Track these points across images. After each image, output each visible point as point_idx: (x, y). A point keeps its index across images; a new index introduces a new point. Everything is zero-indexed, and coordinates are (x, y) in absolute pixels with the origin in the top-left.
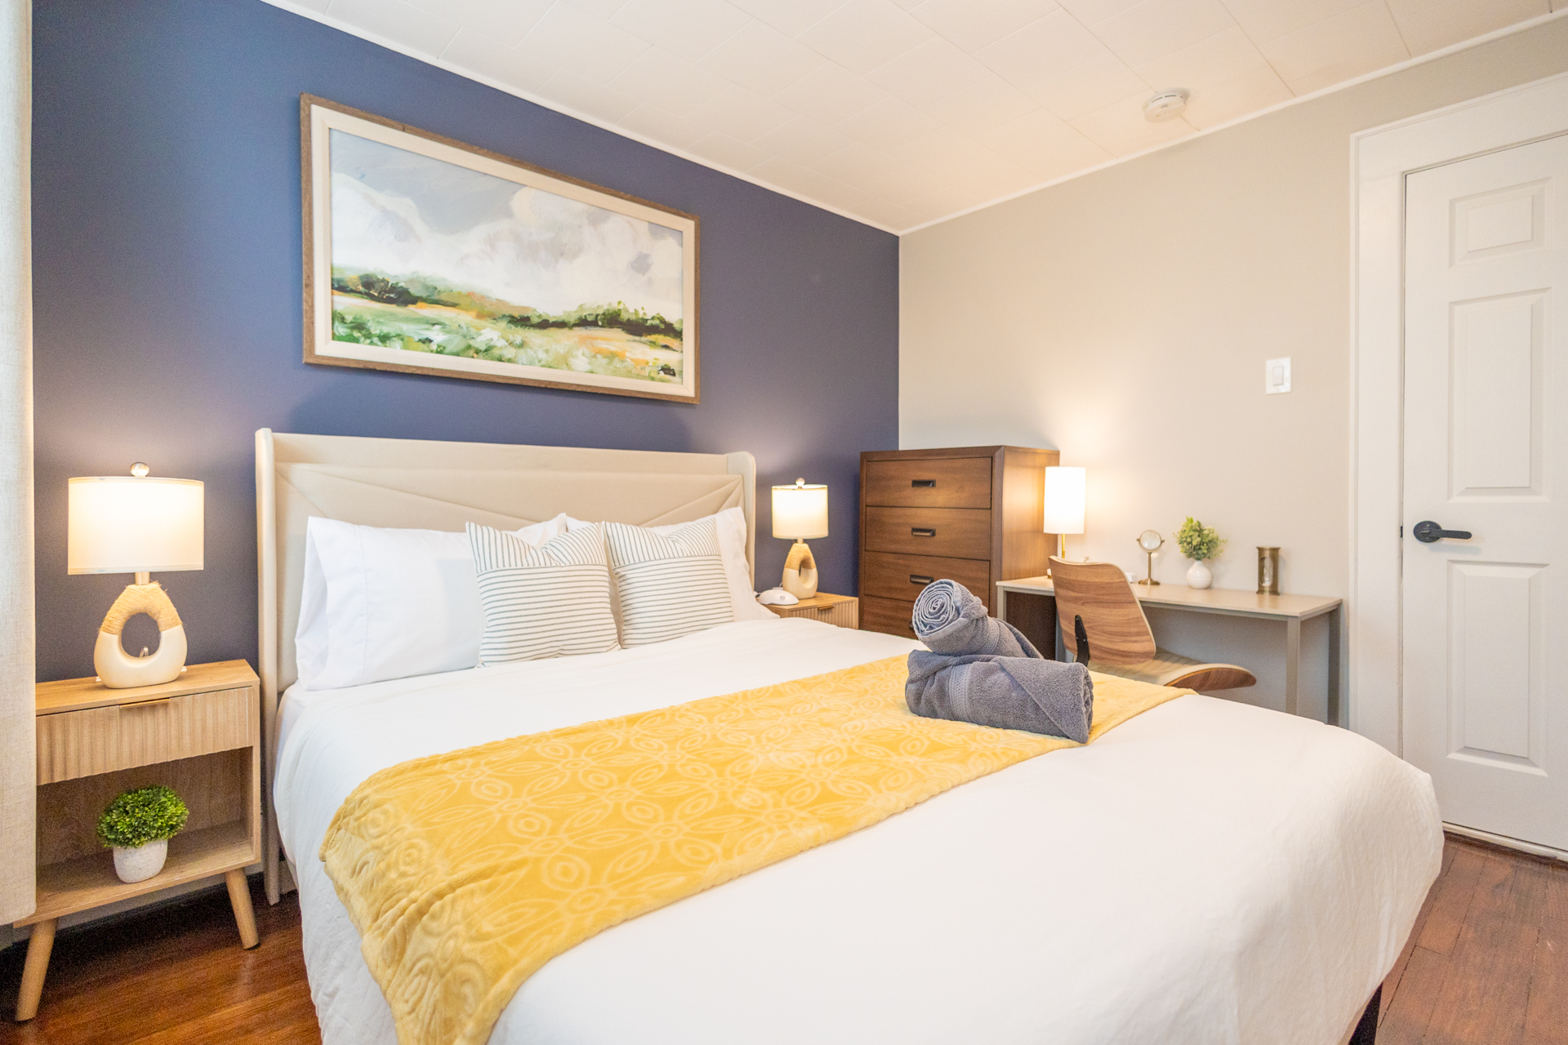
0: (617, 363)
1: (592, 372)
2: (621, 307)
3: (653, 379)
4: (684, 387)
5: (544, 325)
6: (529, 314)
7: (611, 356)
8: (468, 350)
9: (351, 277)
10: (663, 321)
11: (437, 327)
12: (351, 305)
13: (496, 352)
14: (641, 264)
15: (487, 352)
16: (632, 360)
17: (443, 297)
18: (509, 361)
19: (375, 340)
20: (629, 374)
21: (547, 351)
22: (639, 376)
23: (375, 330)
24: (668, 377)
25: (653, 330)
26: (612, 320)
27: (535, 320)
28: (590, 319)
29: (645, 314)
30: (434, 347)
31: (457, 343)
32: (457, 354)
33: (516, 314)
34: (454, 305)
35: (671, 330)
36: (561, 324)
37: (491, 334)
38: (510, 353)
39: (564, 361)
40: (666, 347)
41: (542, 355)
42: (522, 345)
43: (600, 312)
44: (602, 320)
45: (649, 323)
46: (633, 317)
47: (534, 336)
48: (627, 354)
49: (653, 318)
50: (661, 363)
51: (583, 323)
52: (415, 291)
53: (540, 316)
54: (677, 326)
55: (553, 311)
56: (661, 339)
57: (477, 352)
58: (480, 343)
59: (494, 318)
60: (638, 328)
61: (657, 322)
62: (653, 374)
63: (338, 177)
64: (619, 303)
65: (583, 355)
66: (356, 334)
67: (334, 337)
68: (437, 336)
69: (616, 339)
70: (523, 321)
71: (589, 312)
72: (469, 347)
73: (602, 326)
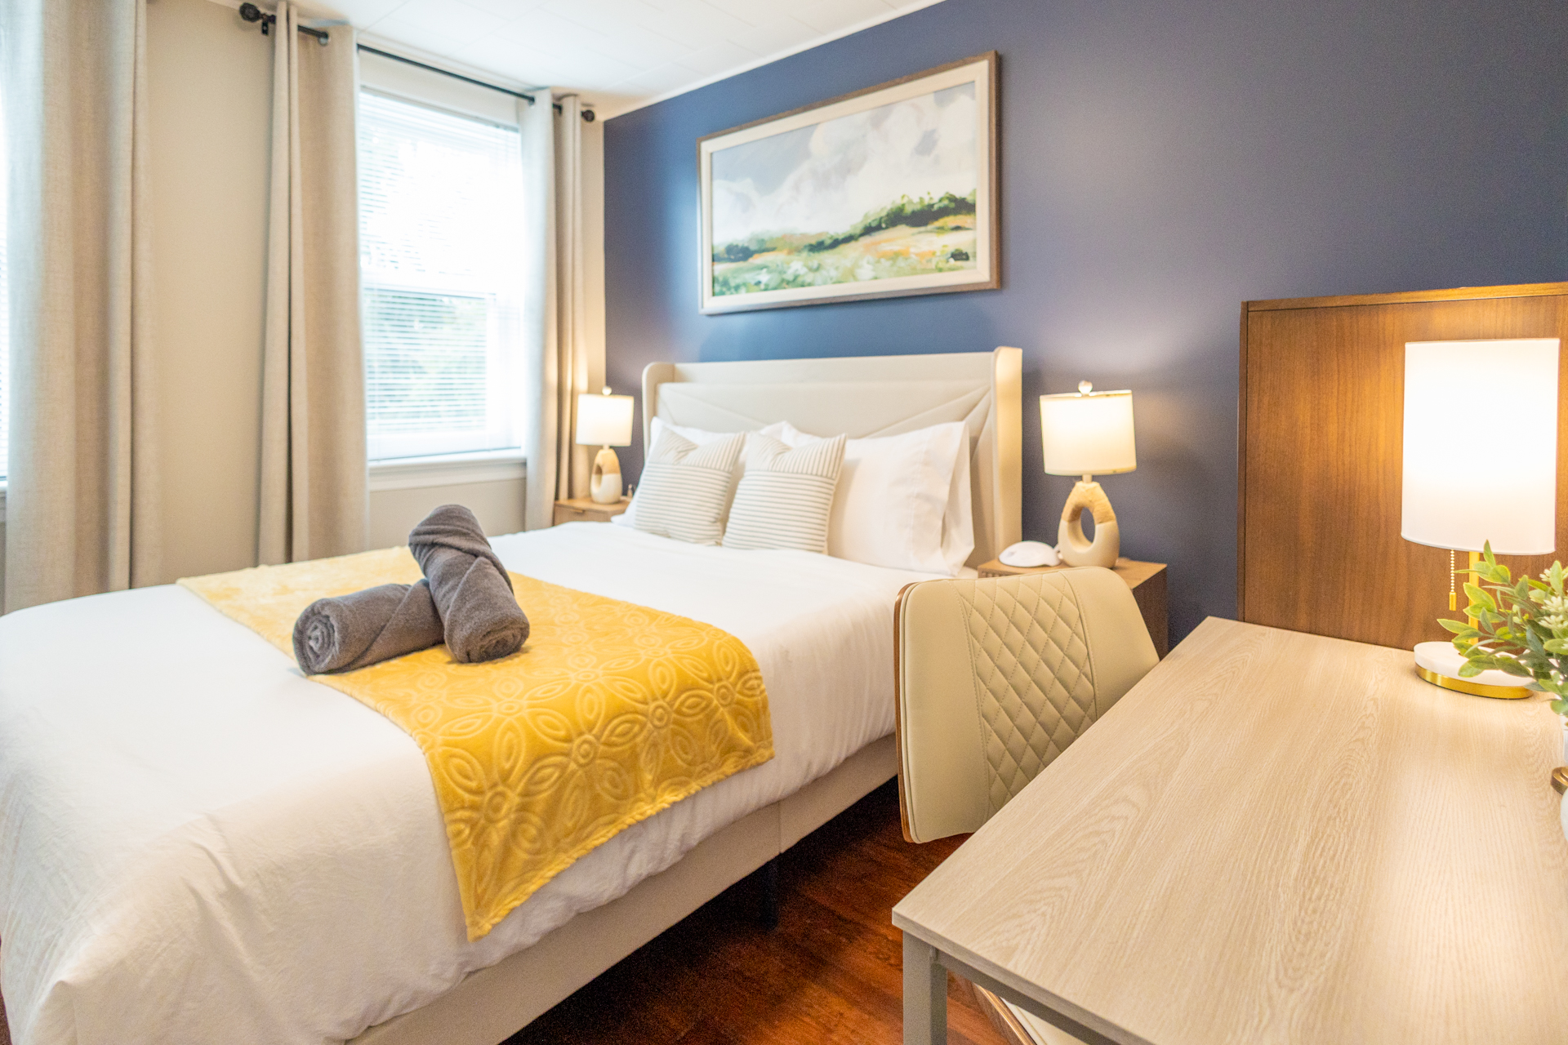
0: (901, 263)
1: (876, 278)
2: (905, 201)
3: (940, 270)
4: (979, 271)
5: (836, 243)
6: (820, 240)
7: (895, 257)
8: (784, 283)
9: (720, 248)
10: (952, 199)
11: (765, 270)
12: (721, 268)
13: (800, 280)
14: (927, 144)
15: (795, 282)
16: (917, 255)
17: (768, 245)
18: (810, 285)
19: (733, 290)
20: (914, 271)
21: (837, 268)
22: (925, 271)
23: (733, 283)
24: (959, 263)
25: (944, 212)
26: (897, 218)
27: (828, 242)
28: (874, 225)
29: (931, 198)
30: (762, 286)
31: (776, 278)
32: (775, 288)
33: (814, 242)
34: (773, 249)
35: (963, 206)
36: (849, 239)
37: (797, 265)
38: (809, 278)
39: (851, 275)
40: (958, 228)
41: (833, 273)
42: (818, 269)
43: (884, 214)
44: (886, 222)
45: (936, 207)
46: (918, 207)
47: (827, 257)
48: (912, 250)
49: (940, 201)
50: (951, 249)
51: (869, 230)
52: (753, 247)
53: (831, 238)
54: (969, 199)
55: (841, 229)
56: (950, 221)
57: (788, 283)
58: (789, 276)
59: (798, 250)
60: (922, 217)
61: (946, 202)
62: (941, 265)
63: (716, 183)
64: (903, 197)
65: (868, 263)
66: (724, 289)
67: (714, 294)
68: (764, 277)
69: (902, 237)
70: (818, 247)
71: (871, 220)
72: (783, 280)
73: (887, 228)
